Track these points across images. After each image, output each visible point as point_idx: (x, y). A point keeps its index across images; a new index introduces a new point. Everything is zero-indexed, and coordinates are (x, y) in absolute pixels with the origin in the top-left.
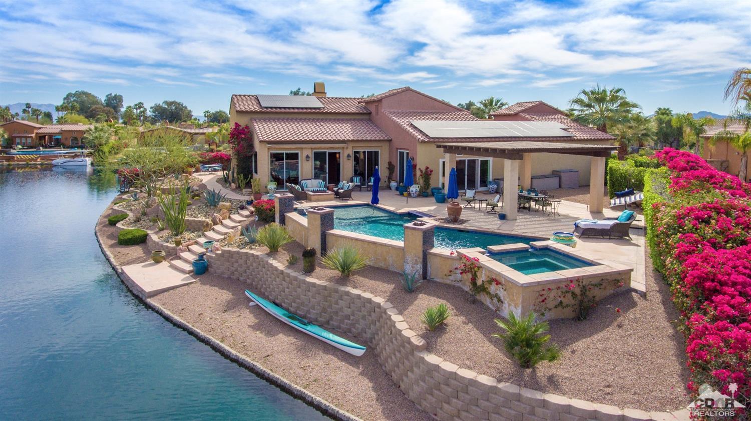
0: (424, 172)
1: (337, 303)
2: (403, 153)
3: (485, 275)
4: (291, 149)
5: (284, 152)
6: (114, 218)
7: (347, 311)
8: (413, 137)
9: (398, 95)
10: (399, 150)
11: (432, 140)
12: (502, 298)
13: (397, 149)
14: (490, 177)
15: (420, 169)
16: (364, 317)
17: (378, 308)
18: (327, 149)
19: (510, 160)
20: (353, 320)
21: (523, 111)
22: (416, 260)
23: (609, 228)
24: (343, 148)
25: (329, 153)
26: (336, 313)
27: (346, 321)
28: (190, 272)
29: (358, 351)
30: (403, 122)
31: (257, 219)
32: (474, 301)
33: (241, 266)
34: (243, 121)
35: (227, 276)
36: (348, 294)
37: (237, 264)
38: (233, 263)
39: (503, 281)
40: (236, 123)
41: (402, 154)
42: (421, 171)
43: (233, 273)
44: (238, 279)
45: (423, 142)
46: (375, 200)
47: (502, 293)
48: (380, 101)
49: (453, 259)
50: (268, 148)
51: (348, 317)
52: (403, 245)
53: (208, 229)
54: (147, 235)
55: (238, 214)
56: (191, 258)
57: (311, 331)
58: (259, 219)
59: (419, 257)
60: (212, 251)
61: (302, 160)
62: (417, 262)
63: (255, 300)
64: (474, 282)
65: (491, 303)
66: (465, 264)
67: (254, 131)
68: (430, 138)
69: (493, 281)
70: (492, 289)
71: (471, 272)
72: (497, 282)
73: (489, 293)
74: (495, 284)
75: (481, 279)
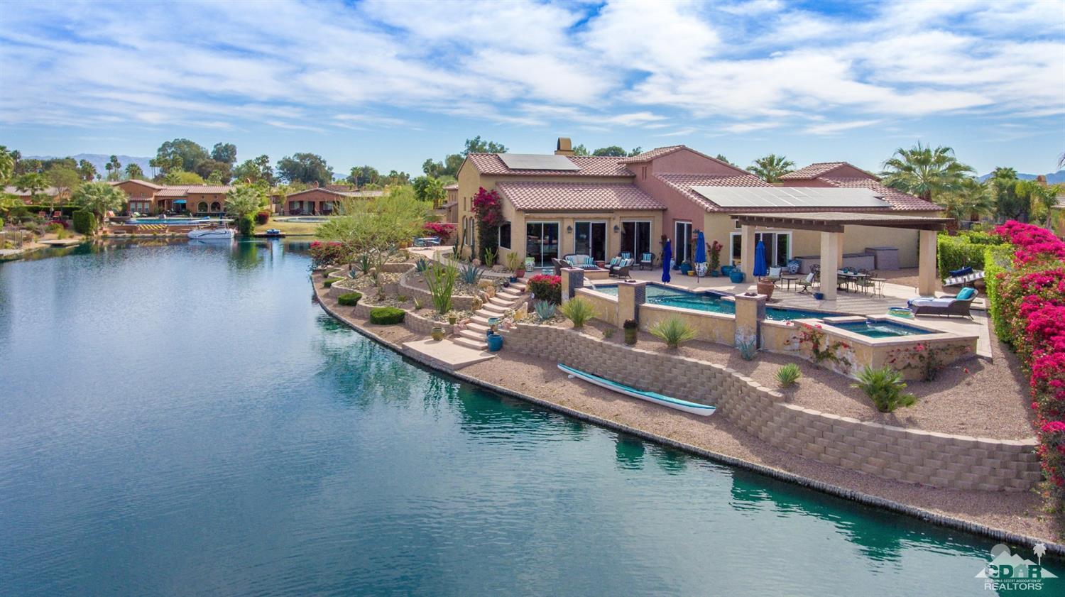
0: (711, 247)
1: (670, 372)
2: (683, 224)
3: (829, 341)
4: (551, 219)
5: (543, 222)
6: (345, 297)
7: (685, 380)
8: (698, 205)
9: (671, 155)
10: (676, 222)
11: (722, 210)
12: (850, 361)
13: (675, 220)
14: (790, 256)
15: (707, 244)
16: (703, 384)
17: (719, 373)
18: (592, 220)
19: (828, 233)
20: (690, 388)
21: (823, 175)
22: (749, 331)
23: (947, 306)
24: (610, 218)
25: (593, 224)
26: (670, 382)
27: (682, 389)
28: (483, 349)
29: (708, 411)
30: (682, 188)
31: (533, 297)
32: (817, 368)
33: (541, 341)
34: (489, 186)
35: (525, 353)
36: (682, 362)
37: (537, 340)
38: (531, 339)
39: (850, 344)
40: (481, 188)
41: (681, 227)
42: (709, 247)
43: (532, 350)
44: (539, 356)
45: (712, 212)
46: (666, 278)
47: (849, 356)
48: (650, 162)
49: (790, 329)
50: (525, 218)
51: (684, 385)
52: (733, 316)
53: (478, 307)
54: (403, 314)
55: (504, 291)
56: (477, 335)
57: (650, 396)
58: (536, 296)
59: (752, 328)
60: (502, 327)
61: (562, 233)
62: (750, 333)
63: (573, 373)
64: (816, 349)
65: (837, 368)
66: (805, 333)
67: (505, 197)
68: (720, 207)
69: (839, 345)
70: (837, 354)
71: (812, 340)
72: (846, 345)
73: (836, 359)
74: (842, 348)
75: (824, 346)
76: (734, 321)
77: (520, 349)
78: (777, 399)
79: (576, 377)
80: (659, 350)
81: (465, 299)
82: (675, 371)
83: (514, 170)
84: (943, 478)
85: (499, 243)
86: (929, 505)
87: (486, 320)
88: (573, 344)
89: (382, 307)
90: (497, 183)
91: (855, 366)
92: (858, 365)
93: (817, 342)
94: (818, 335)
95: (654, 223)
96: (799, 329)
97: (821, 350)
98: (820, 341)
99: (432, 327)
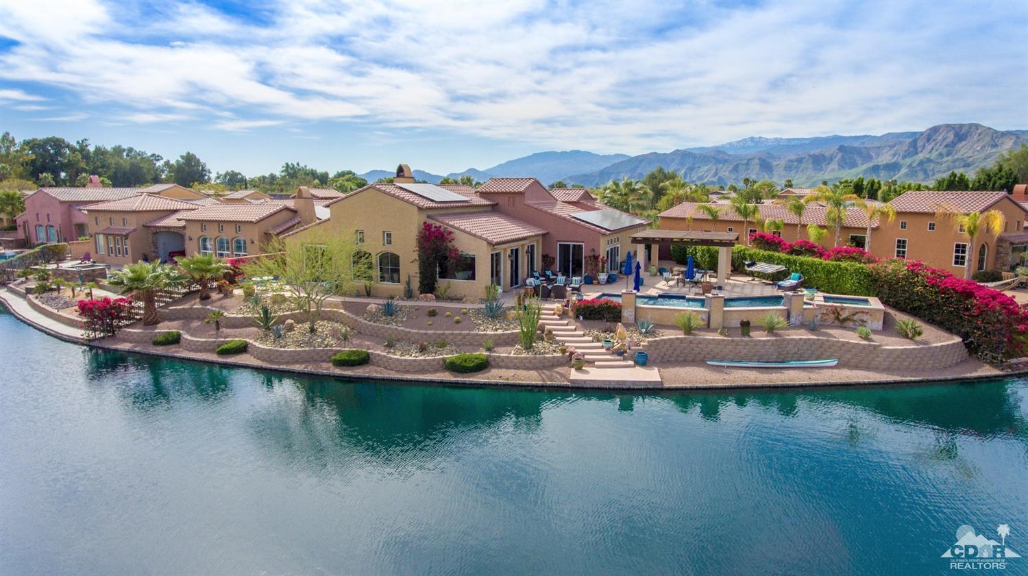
2: (569, 245)
3: (848, 312)
10: (558, 244)
13: (557, 241)
28: (634, 365)
38: (660, 350)
40: (425, 223)
41: (564, 249)
43: (663, 357)
45: (610, 234)
47: (865, 318)
48: (523, 193)
49: (816, 309)
50: (492, 250)
52: (785, 308)
54: (486, 357)
56: (609, 357)
57: (794, 364)
58: (583, 318)
59: (801, 312)
62: (799, 315)
63: (726, 364)
67: (457, 231)
68: (608, 230)
69: (857, 313)
70: (855, 318)
71: (834, 313)
72: (863, 312)
73: (854, 320)
74: (860, 314)
75: (844, 315)
77: (656, 359)
79: (728, 366)
80: (768, 335)
83: (439, 202)
90: (429, 217)
91: (869, 322)
92: (872, 322)
93: (838, 314)
94: (839, 309)
95: (538, 246)
96: (821, 308)
97: (841, 318)
98: (841, 313)
99: (546, 361)
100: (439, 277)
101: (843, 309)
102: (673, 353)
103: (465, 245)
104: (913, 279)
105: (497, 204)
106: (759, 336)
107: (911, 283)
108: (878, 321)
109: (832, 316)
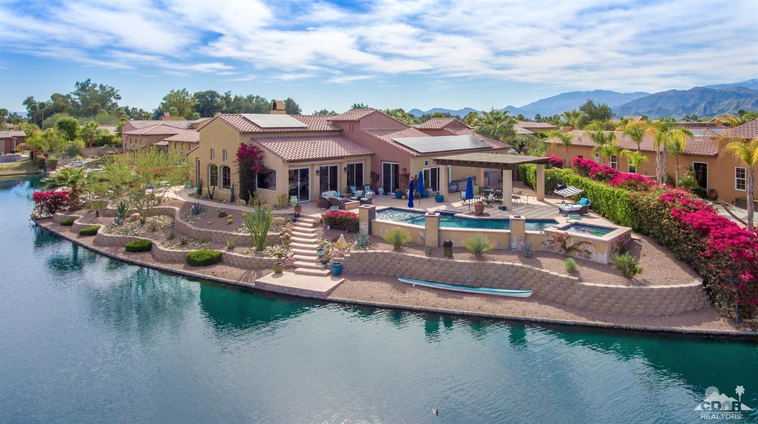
0: (414, 179)
1: (486, 272)
2: (390, 165)
3: (574, 241)
4: (303, 166)
5: (299, 168)
7: (497, 275)
11: (421, 155)
12: (590, 251)
15: (412, 177)
16: (510, 277)
17: (520, 269)
18: (330, 164)
20: (501, 280)
21: (445, 126)
25: (330, 167)
26: (487, 278)
27: (496, 282)
28: (328, 275)
29: (528, 294)
30: (387, 138)
34: (247, 141)
36: (493, 265)
39: (591, 241)
41: (387, 167)
46: (411, 205)
47: (590, 249)
49: (543, 235)
51: (497, 279)
52: (508, 231)
53: (288, 241)
54: (221, 254)
55: (295, 226)
56: (313, 265)
57: (482, 290)
58: (330, 228)
59: (522, 237)
60: (335, 256)
61: (312, 175)
62: (520, 240)
63: (415, 283)
64: (564, 247)
65: (581, 255)
66: (554, 237)
67: (266, 151)
68: (419, 153)
69: (581, 243)
70: (581, 247)
71: (560, 241)
72: (586, 242)
73: (579, 250)
74: (584, 244)
75: (569, 244)
76: (510, 233)
77: (356, 271)
78: (576, 281)
79: (416, 285)
80: (471, 258)
81: (273, 236)
82: (490, 271)
83: (264, 128)
84: (671, 309)
85: (257, 186)
86: (679, 325)
87: (315, 252)
88: (401, 262)
89: (193, 250)
90: (252, 139)
91: (594, 254)
92: (596, 254)
93: (565, 243)
94: (565, 238)
95: (365, 164)
96: (548, 235)
97: (567, 246)
98: (567, 241)
99: (261, 262)
100: (259, 187)
101: (569, 237)
102: (376, 267)
103: (271, 162)
104: (661, 210)
105: (343, 130)
106: (461, 259)
107: (660, 215)
108: (603, 253)
109: (559, 244)
